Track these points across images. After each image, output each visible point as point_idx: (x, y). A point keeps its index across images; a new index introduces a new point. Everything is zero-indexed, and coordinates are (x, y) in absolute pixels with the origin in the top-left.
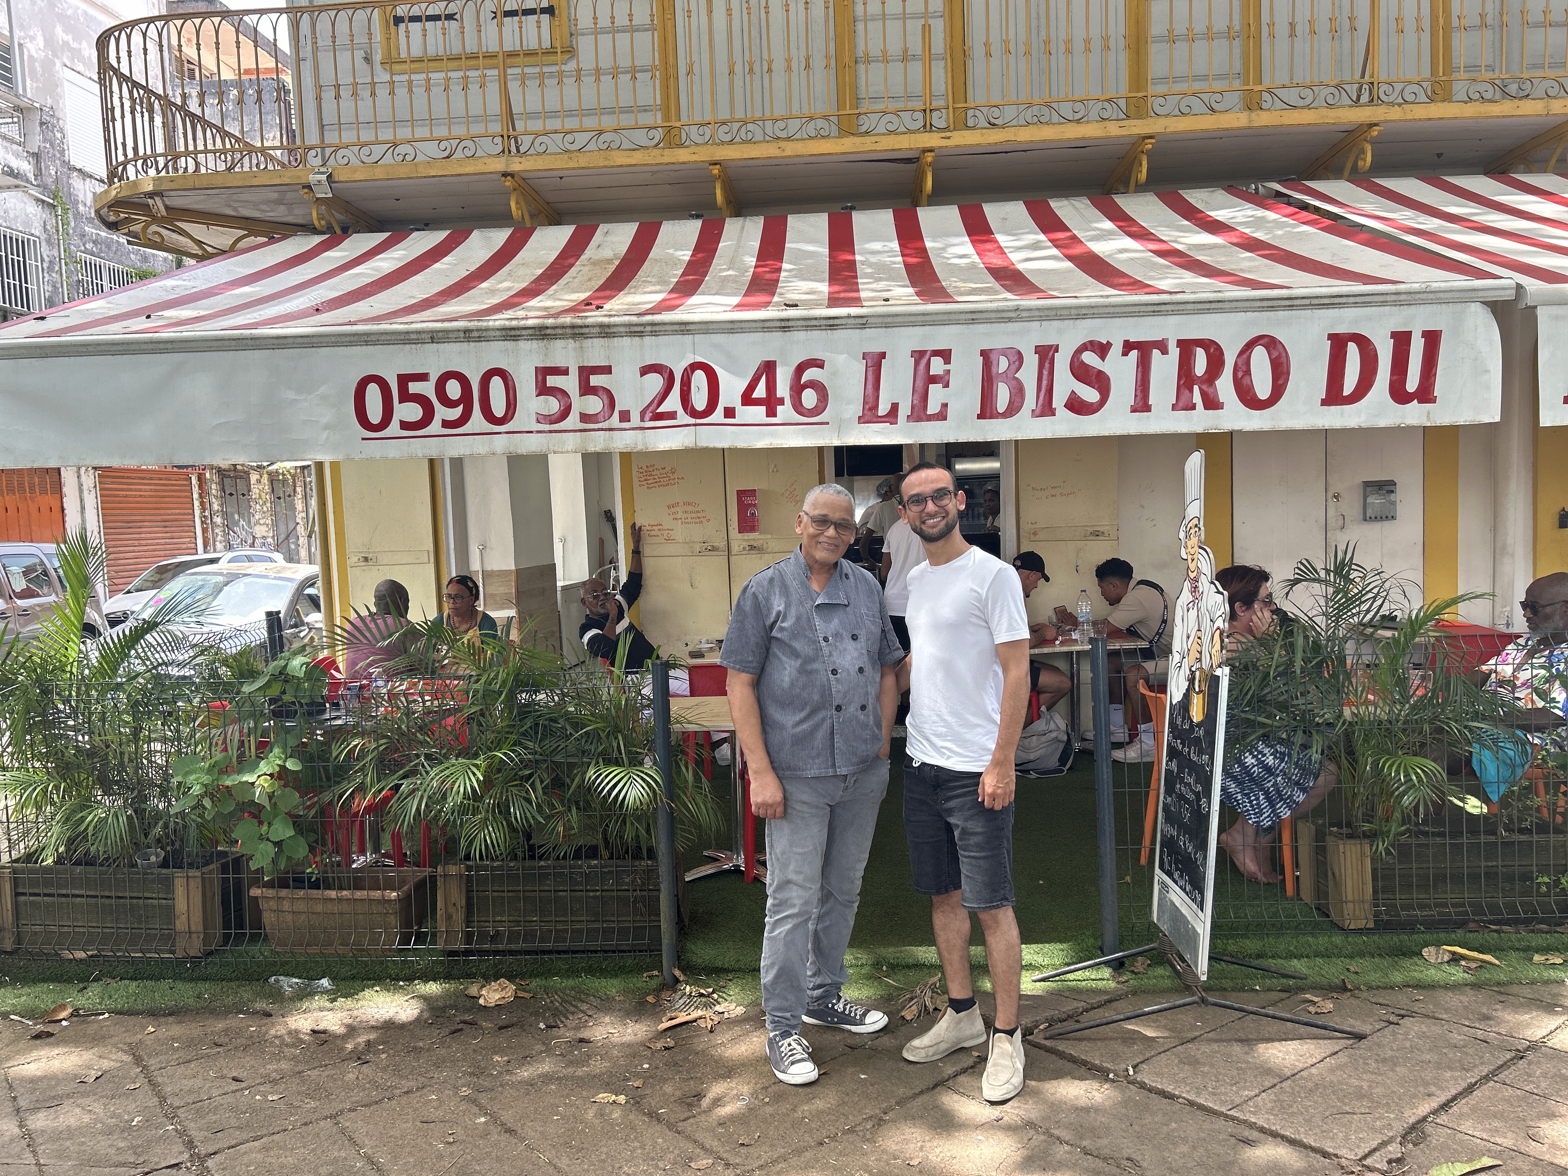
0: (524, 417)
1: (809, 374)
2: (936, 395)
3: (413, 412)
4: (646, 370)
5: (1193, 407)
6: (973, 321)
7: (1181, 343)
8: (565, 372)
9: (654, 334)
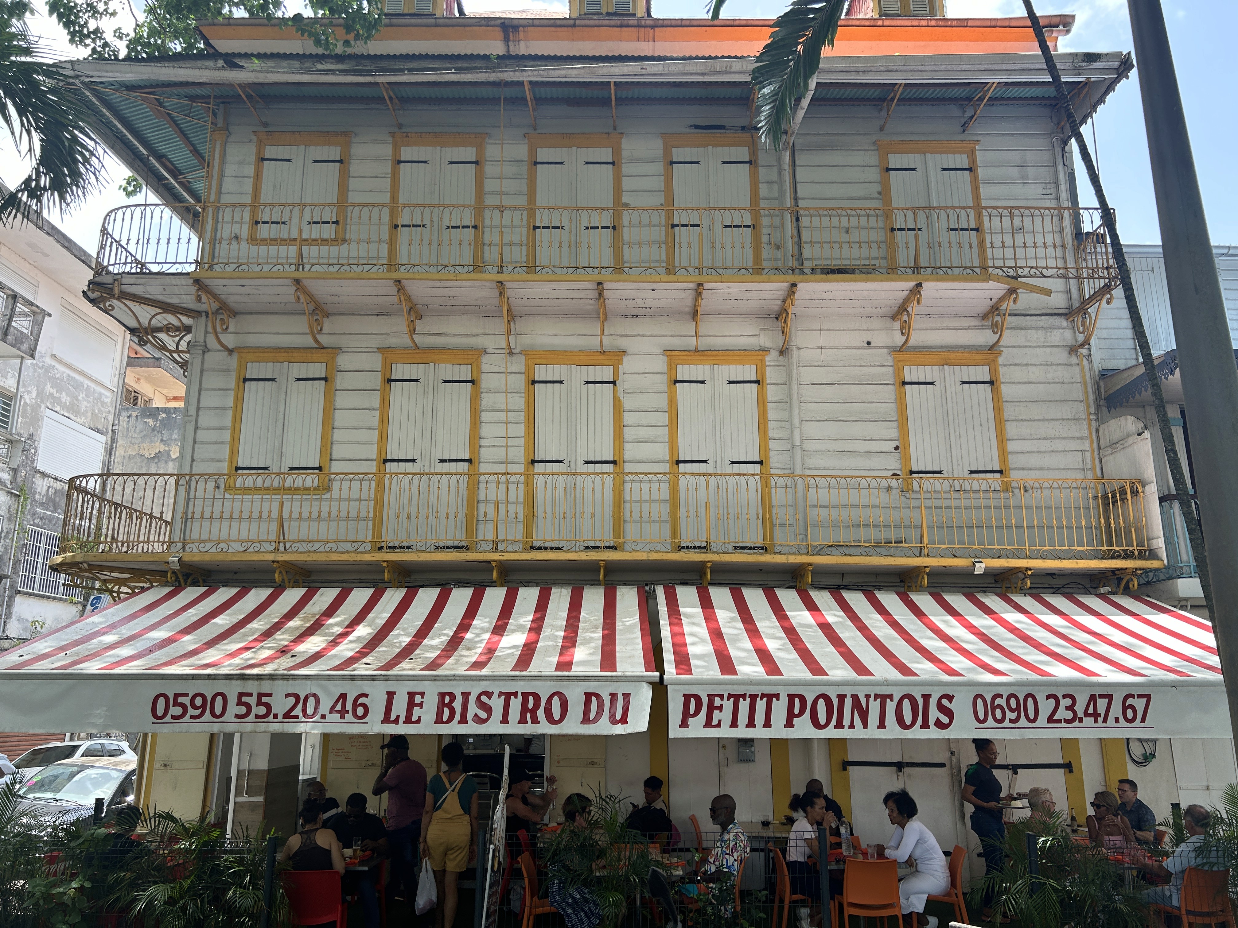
0: (229, 716)
1: (362, 700)
2: (417, 712)
3: (178, 711)
4: (287, 696)
5: (527, 722)
6: (435, 680)
7: (523, 694)
8: (250, 695)
9: (294, 679)
